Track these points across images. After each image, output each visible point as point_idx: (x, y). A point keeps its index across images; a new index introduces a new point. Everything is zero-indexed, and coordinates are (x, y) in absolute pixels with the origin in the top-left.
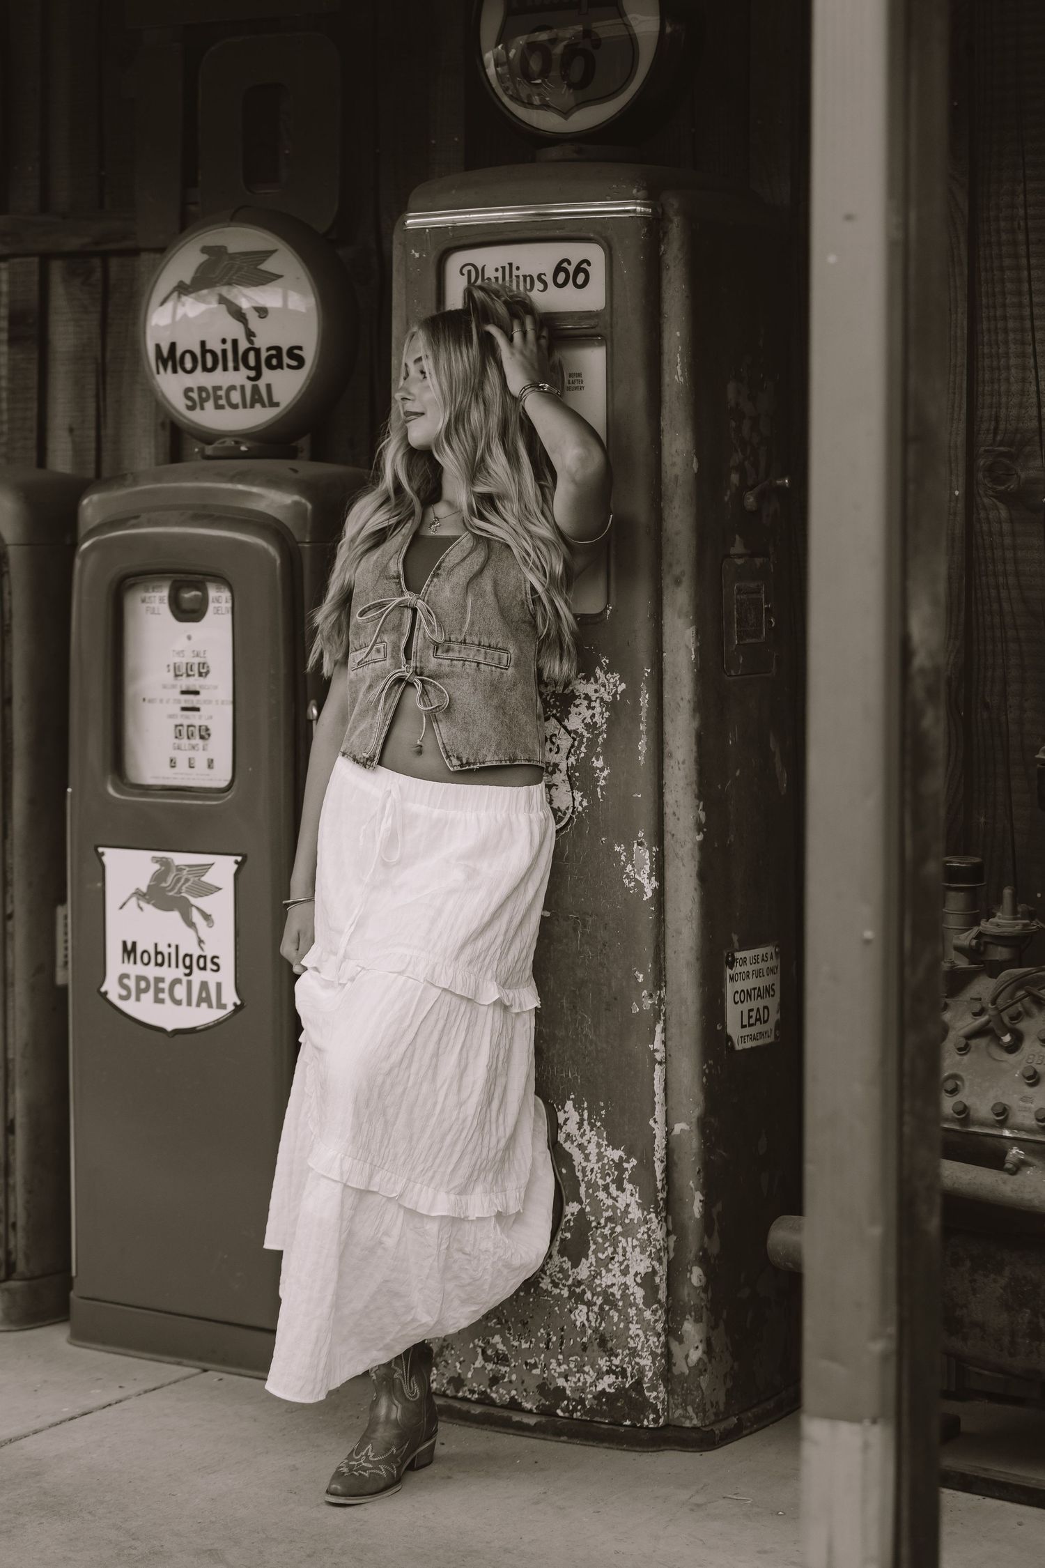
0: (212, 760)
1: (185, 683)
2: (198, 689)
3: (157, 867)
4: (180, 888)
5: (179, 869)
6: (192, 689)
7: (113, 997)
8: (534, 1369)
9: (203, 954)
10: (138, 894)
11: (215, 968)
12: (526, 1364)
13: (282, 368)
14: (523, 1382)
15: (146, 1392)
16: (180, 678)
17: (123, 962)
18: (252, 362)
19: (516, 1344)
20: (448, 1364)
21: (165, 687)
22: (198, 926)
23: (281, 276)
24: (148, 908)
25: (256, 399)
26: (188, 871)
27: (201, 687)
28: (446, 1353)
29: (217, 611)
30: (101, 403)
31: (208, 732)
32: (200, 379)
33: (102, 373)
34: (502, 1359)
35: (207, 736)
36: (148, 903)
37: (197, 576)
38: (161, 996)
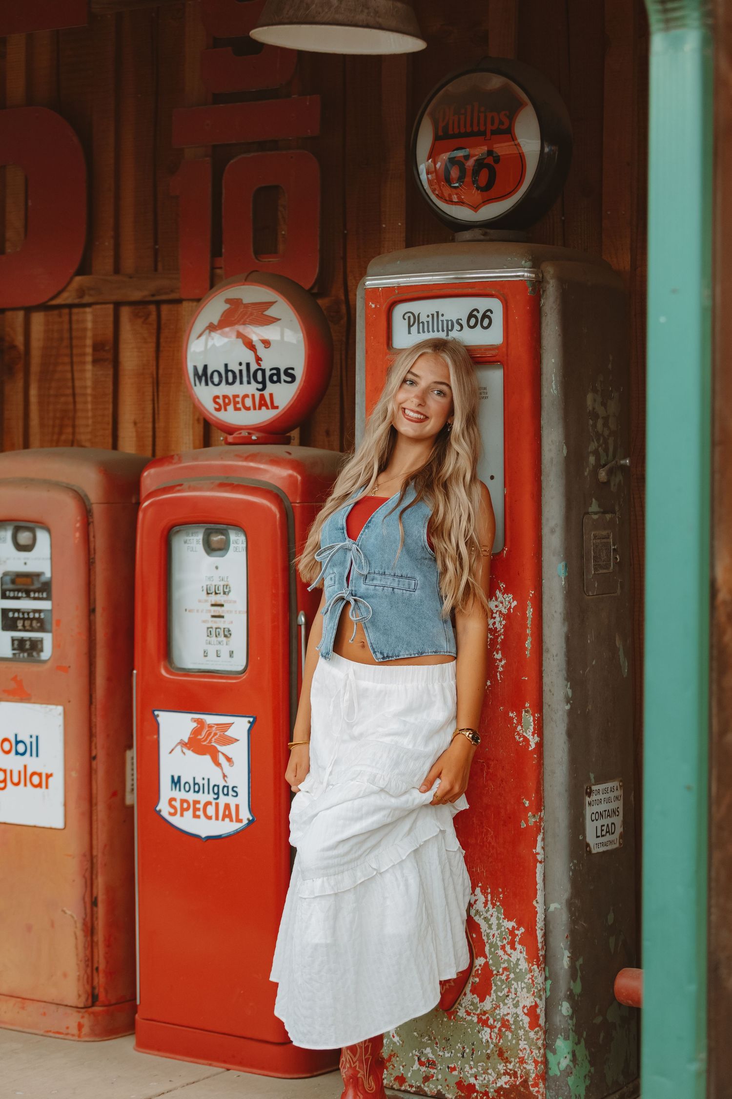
0: (233, 652)
1: (214, 599)
2: (223, 603)
3: (195, 725)
4: (211, 740)
5: (210, 726)
6: (219, 603)
7: (165, 814)
8: (454, 1071)
9: (227, 785)
10: (183, 744)
11: (235, 794)
12: (448, 1067)
13: (280, 383)
14: (446, 1080)
15: (187, 1084)
16: (210, 595)
17: (172, 790)
18: (260, 378)
19: (441, 1054)
20: (394, 1067)
21: (200, 601)
22: (223, 766)
23: (279, 319)
24: (189, 753)
25: (263, 403)
26: (216, 728)
27: (224, 601)
28: (393, 1059)
29: (236, 549)
30: (156, 406)
31: (230, 632)
32: (224, 390)
33: (157, 383)
34: (431, 1064)
35: (229, 635)
36: (189, 749)
37: (222, 525)
38: (198, 813)
